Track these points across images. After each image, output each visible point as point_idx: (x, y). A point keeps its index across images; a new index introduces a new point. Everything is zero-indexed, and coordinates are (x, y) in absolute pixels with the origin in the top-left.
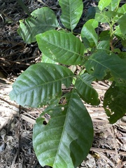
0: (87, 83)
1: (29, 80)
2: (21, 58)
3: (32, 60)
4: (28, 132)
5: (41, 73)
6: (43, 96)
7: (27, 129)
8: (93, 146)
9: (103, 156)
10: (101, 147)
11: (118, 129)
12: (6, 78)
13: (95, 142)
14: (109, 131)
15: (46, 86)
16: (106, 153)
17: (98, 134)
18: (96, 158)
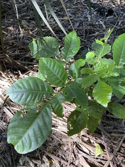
0: (60, 101)
1: (23, 85)
2: (22, 60)
3: (31, 65)
4: (4, 124)
5: (33, 83)
6: (28, 99)
7: (4, 121)
8: (52, 153)
9: (58, 164)
10: (58, 156)
11: (76, 146)
12: (3, 72)
13: (55, 151)
14: (70, 145)
15: (33, 93)
16: (60, 162)
17: (60, 145)
18: (51, 164)
